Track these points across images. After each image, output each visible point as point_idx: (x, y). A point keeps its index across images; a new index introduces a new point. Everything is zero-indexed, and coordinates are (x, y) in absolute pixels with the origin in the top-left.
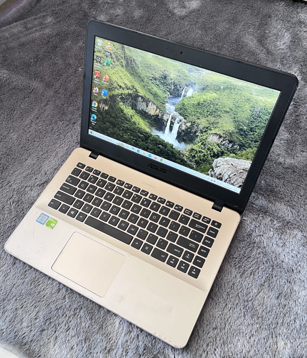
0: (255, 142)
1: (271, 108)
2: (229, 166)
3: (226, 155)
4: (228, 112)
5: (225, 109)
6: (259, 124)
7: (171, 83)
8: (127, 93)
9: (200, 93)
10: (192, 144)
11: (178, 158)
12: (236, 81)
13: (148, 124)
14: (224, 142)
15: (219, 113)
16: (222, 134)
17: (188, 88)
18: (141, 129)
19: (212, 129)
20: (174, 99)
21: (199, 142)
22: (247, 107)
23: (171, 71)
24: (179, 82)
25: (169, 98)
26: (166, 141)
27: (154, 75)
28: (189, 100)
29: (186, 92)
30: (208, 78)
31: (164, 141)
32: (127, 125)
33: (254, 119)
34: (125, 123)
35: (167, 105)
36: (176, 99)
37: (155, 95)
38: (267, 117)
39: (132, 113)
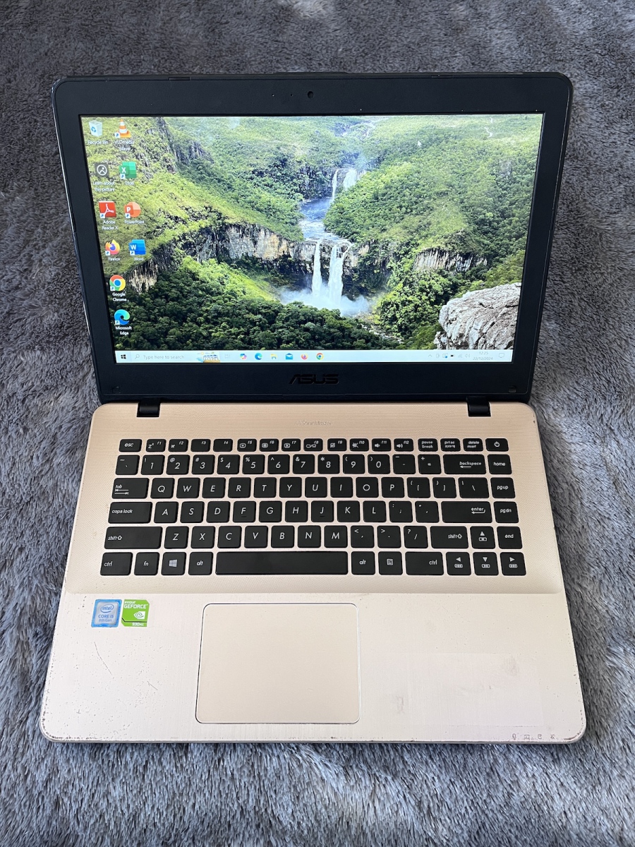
0: (517, 238)
1: (533, 155)
2: (477, 310)
3: (463, 288)
4: (445, 194)
5: (437, 190)
6: (516, 196)
7: (301, 170)
8: (197, 228)
9: (373, 173)
10: (383, 293)
11: (356, 336)
12: (447, 121)
13: (268, 284)
14: (452, 262)
15: (426, 202)
16: (443, 247)
17: (344, 170)
18: (253, 301)
19: (419, 242)
20: (316, 205)
21: (397, 283)
22: (483, 168)
23: (295, 144)
24: (318, 163)
25: (303, 207)
26: (319, 309)
27: (254, 165)
28: (350, 196)
29: (340, 180)
30: (383, 134)
31: (316, 309)
32: (214, 305)
33: (504, 190)
34: (209, 303)
35: (304, 225)
36: (321, 204)
37: (269, 211)
38: (529, 176)
39: (222, 272)
